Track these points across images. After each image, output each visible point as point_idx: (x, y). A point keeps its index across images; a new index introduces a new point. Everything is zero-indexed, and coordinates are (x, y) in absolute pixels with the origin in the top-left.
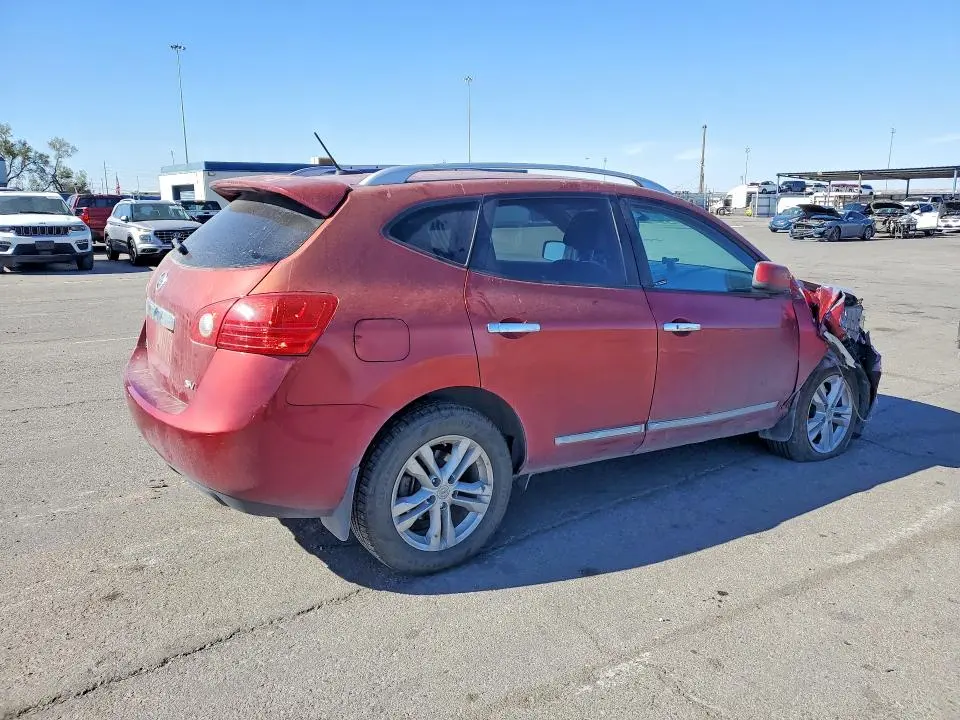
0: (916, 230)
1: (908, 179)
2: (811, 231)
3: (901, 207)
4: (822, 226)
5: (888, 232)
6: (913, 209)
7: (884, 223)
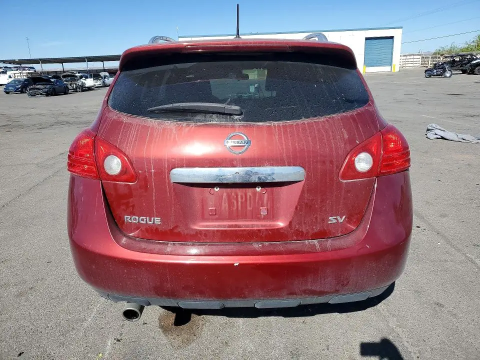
0: (85, 87)
1: (62, 63)
2: (41, 92)
3: (76, 77)
4: (45, 88)
5: (74, 89)
6: (81, 77)
7: (71, 85)
